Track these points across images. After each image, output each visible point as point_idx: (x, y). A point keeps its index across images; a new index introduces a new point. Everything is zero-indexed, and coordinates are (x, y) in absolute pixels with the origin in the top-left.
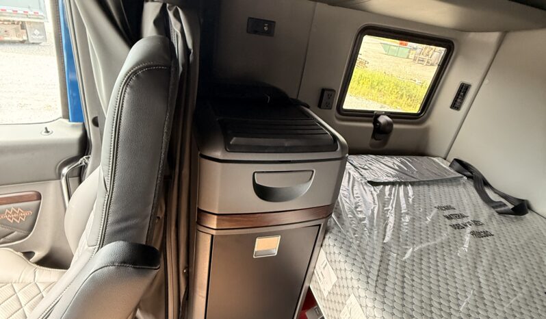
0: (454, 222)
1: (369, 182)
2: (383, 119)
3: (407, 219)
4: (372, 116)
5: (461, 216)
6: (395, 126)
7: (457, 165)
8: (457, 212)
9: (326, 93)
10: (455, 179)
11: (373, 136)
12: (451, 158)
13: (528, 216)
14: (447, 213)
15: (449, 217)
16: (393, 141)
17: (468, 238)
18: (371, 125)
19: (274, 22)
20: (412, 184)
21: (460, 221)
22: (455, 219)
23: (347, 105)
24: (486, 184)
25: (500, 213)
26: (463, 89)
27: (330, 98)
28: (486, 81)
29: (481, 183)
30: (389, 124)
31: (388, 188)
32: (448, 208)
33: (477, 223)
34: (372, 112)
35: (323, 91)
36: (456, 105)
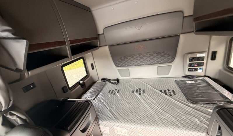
0: (113, 93)
1: (93, 100)
2: (81, 82)
3: (107, 101)
4: (78, 83)
5: (113, 91)
6: (85, 81)
7: (103, 80)
8: (112, 90)
9: (64, 88)
10: (105, 83)
11: (82, 87)
12: (100, 79)
13: (120, 81)
14: (111, 92)
15: (112, 93)
16: (87, 85)
17: (117, 94)
18: (80, 86)
19: (34, 83)
20: (100, 92)
21: (114, 92)
22: (112, 92)
23: (70, 86)
24: (110, 80)
25: (117, 84)
26: (92, 65)
27: (66, 89)
28: (95, 61)
29: (109, 80)
31: (97, 97)
32: (110, 91)
33: (116, 90)
34: (77, 82)
35: (63, 88)
36: (93, 69)
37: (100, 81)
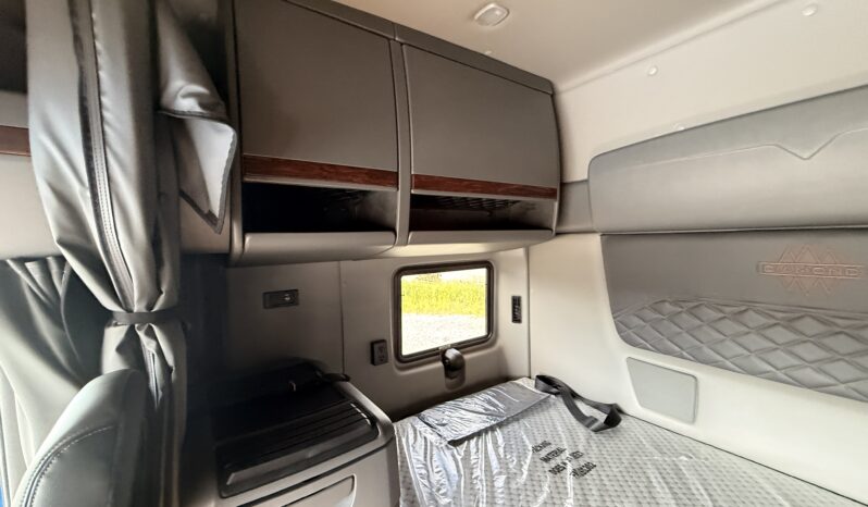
0: (553, 463)
1: (449, 442)
2: (451, 354)
3: (500, 482)
4: (439, 354)
5: (559, 452)
6: (466, 357)
7: (541, 383)
8: (553, 448)
9: (376, 347)
10: (545, 401)
11: (447, 375)
12: (534, 376)
13: (623, 424)
14: (543, 453)
15: (546, 460)
16: (471, 375)
17: (570, 480)
18: (440, 364)
19: (296, 290)
20: (500, 425)
21: (557, 461)
22: (549, 455)
23: (406, 350)
24: (574, 395)
25: (596, 431)
26: (516, 302)
27: (384, 349)
28: (531, 291)
29: (570, 397)
30: (459, 358)
31: (473, 442)
33: (576, 455)
34: (437, 349)
35: (372, 344)
36: (516, 319)
37: (529, 384)
